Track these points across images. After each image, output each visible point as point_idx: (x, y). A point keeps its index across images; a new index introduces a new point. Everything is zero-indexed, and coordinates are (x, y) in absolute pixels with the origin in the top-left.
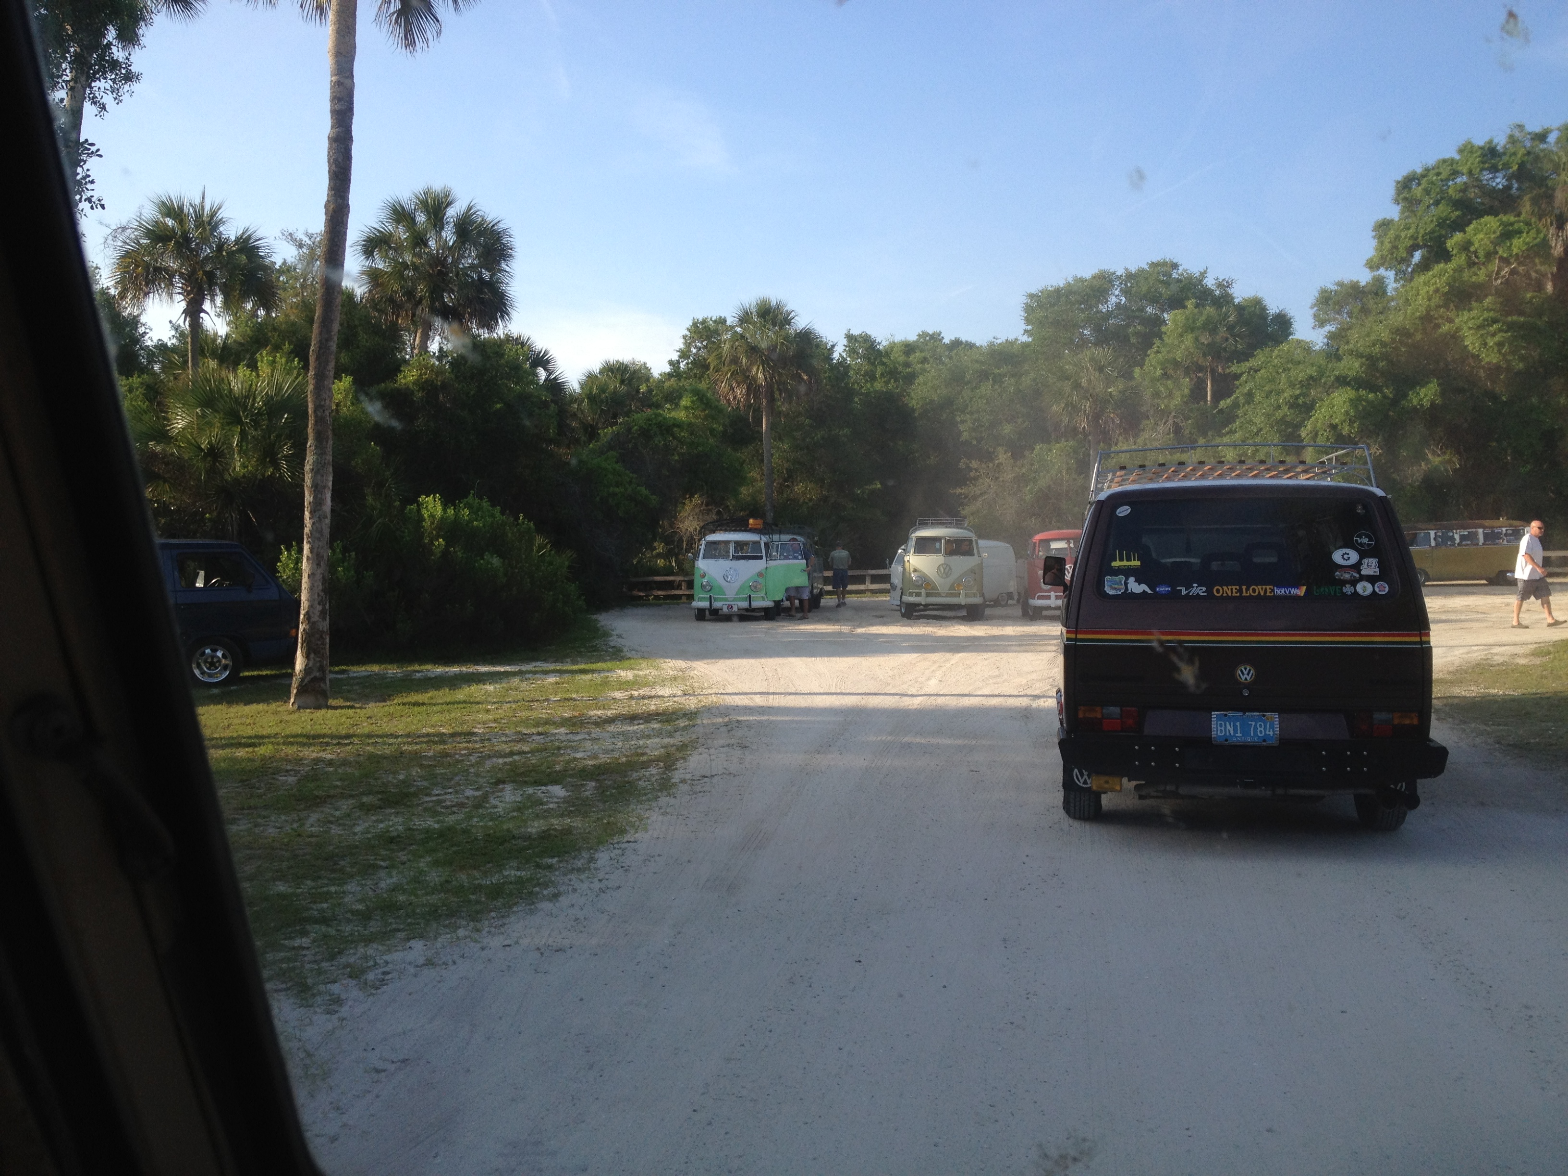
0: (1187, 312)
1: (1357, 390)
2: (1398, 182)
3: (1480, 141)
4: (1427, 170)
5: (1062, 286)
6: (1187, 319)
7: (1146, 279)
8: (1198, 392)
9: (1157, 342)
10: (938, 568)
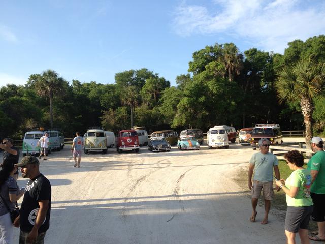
1: (188, 97)
2: (193, 54)
3: (209, 46)
4: (199, 51)
6: (150, 81)
7: (141, 72)
8: (153, 97)
9: (144, 86)
10: (95, 140)
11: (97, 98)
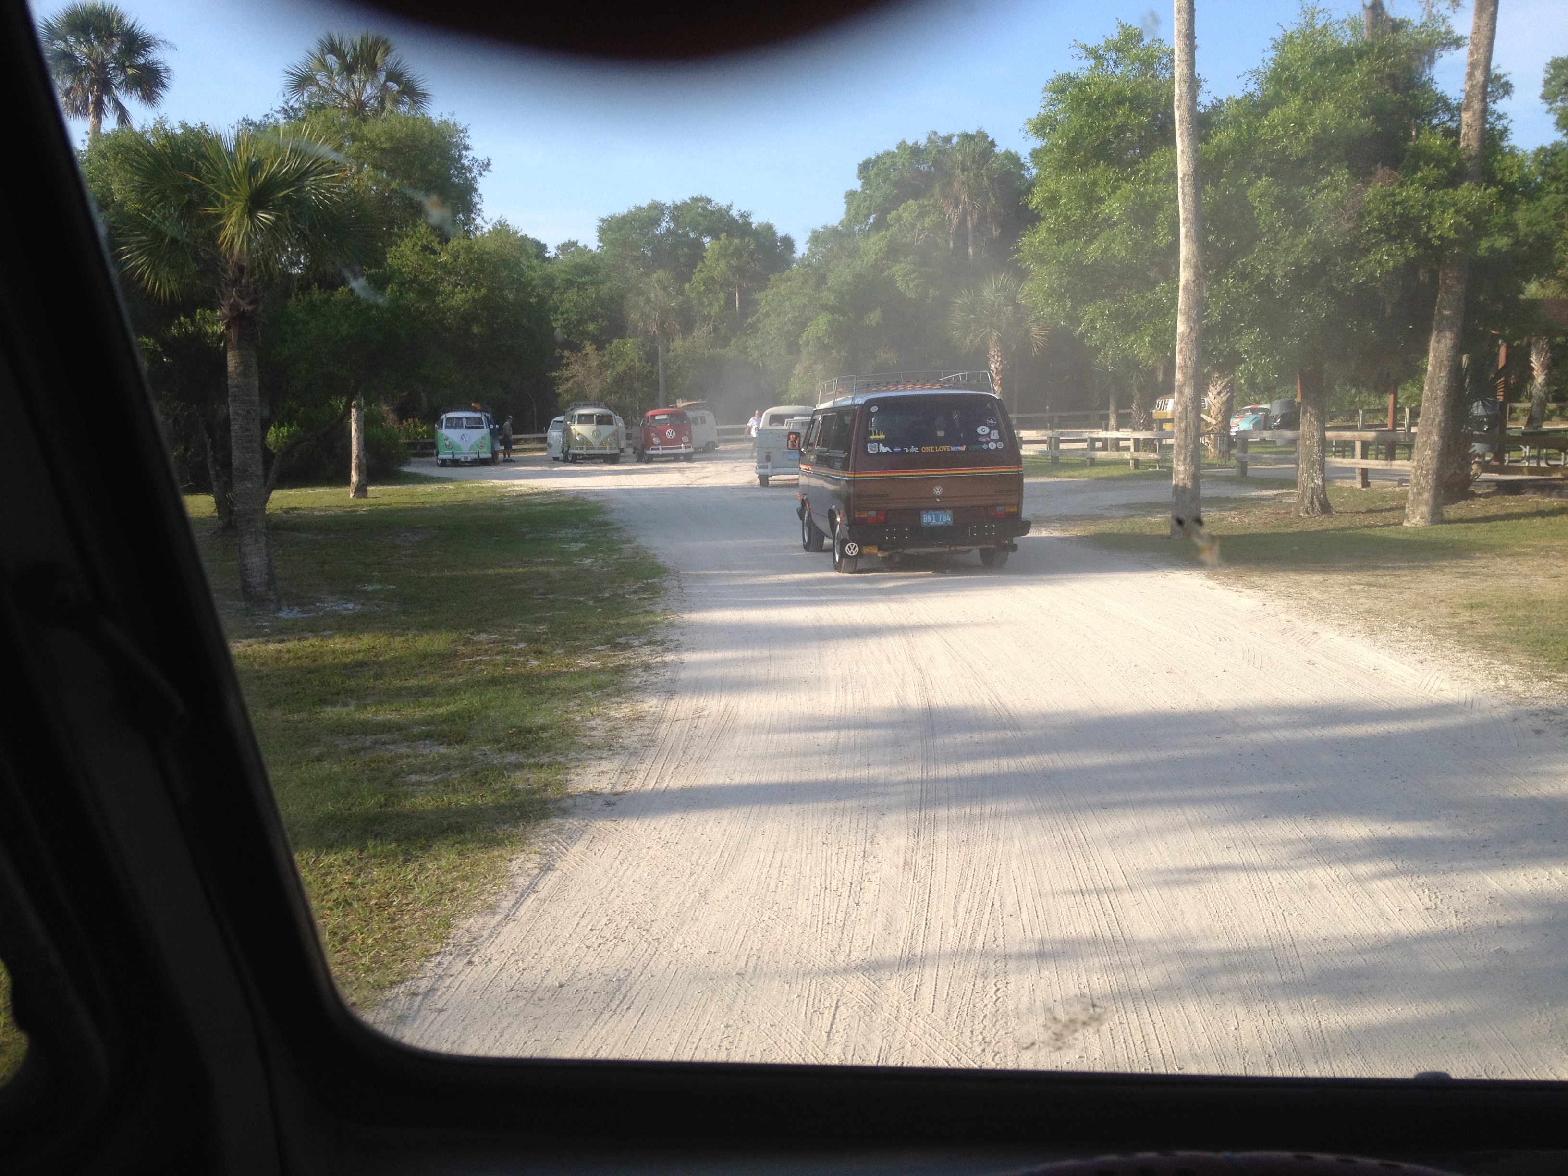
0: (721, 242)
3: (910, 142)
5: (625, 213)
6: (721, 248)
7: (689, 211)
8: (730, 300)
10: (593, 433)
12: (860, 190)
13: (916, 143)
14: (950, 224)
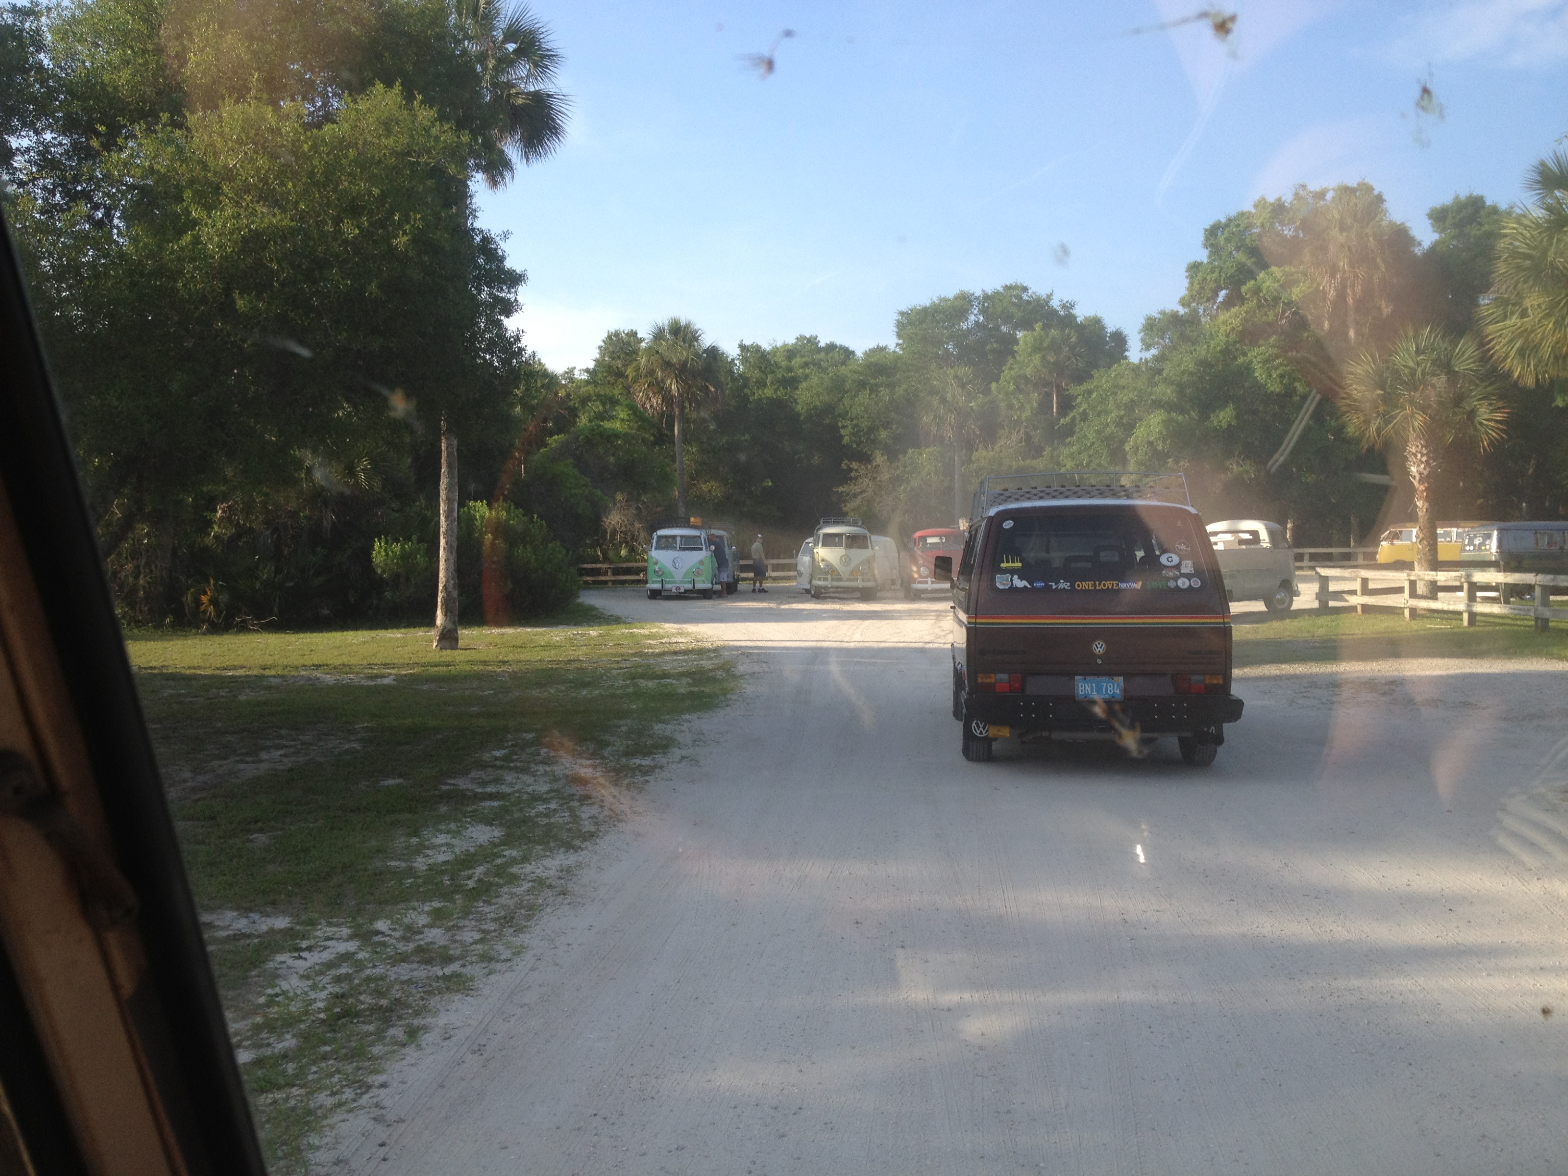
0: (1036, 333)
1: (1169, 413)
2: (1206, 230)
3: (1271, 199)
4: (1230, 220)
5: (928, 305)
6: (1035, 340)
7: (1001, 301)
8: (1045, 405)
9: (1011, 361)
10: (841, 559)
11: (828, 409)
12: (1205, 261)
13: (1279, 199)
14: (1325, 299)
